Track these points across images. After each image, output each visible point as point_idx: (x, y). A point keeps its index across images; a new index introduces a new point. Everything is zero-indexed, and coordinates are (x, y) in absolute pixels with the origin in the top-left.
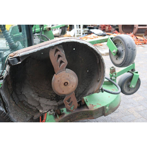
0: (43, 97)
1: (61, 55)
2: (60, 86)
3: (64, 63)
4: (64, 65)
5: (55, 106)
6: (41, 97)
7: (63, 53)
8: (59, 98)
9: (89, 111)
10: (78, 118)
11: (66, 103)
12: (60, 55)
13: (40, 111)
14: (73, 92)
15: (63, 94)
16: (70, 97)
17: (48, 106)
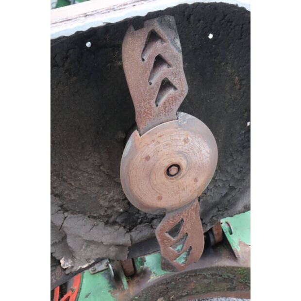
0: (79, 213)
1: (166, 56)
2: (149, 176)
3: (175, 88)
4: (174, 98)
5: (118, 246)
6: (72, 213)
7: (177, 48)
8: (137, 215)
9: (238, 268)
10: (194, 291)
11: (164, 239)
12: (163, 55)
13: (62, 262)
14: (194, 201)
15: (158, 209)
16: (182, 220)
17: (93, 247)
